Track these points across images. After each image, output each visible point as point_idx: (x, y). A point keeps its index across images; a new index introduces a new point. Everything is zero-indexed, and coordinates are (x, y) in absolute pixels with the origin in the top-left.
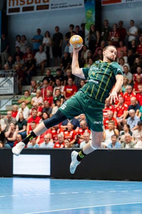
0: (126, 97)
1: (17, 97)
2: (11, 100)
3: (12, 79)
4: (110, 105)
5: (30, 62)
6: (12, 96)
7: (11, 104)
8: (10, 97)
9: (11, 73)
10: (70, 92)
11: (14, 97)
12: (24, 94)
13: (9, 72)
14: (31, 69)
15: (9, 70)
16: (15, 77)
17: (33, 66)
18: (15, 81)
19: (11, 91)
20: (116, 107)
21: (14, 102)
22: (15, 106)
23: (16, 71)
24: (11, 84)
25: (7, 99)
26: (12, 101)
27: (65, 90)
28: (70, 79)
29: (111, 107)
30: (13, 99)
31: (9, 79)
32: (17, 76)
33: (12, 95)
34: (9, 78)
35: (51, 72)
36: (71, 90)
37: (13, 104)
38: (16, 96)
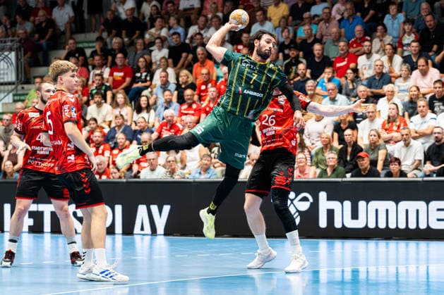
0: (222, 87)
1: (23, 88)
2: (11, 95)
3: (13, 55)
4: (194, 102)
5: (44, 25)
6: (13, 87)
7: (11, 101)
8: (10, 87)
9: (9, 44)
10: (119, 79)
11: (16, 87)
12: (34, 83)
13: (5, 42)
14: (47, 37)
15: (7, 39)
16: (18, 51)
17: (51, 30)
18: (17, 58)
19: (11, 77)
20: (203, 106)
21: (16, 98)
22: (19, 105)
23: (20, 41)
24: (11, 64)
25: (4, 91)
26: (14, 95)
27: (111, 74)
28: (119, 55)
29: (194, 106)
30: (14, 92)
31: (7, 56)
32: (22, 49)
33: (13, 84)
34: (6, 53)
35: (76, 43)
36: (122, 74)
37: (15, 101)
38: (20, 87)
